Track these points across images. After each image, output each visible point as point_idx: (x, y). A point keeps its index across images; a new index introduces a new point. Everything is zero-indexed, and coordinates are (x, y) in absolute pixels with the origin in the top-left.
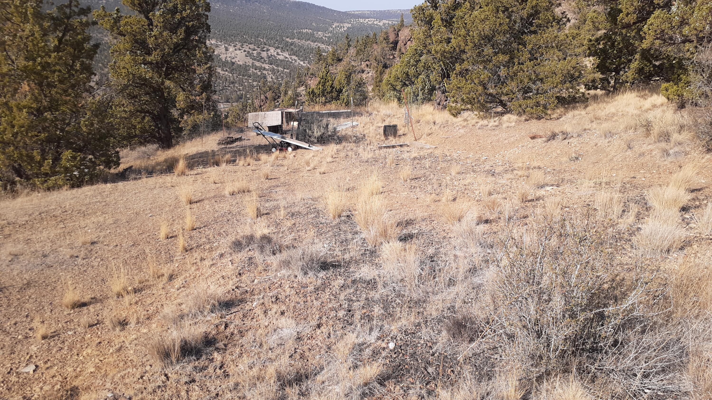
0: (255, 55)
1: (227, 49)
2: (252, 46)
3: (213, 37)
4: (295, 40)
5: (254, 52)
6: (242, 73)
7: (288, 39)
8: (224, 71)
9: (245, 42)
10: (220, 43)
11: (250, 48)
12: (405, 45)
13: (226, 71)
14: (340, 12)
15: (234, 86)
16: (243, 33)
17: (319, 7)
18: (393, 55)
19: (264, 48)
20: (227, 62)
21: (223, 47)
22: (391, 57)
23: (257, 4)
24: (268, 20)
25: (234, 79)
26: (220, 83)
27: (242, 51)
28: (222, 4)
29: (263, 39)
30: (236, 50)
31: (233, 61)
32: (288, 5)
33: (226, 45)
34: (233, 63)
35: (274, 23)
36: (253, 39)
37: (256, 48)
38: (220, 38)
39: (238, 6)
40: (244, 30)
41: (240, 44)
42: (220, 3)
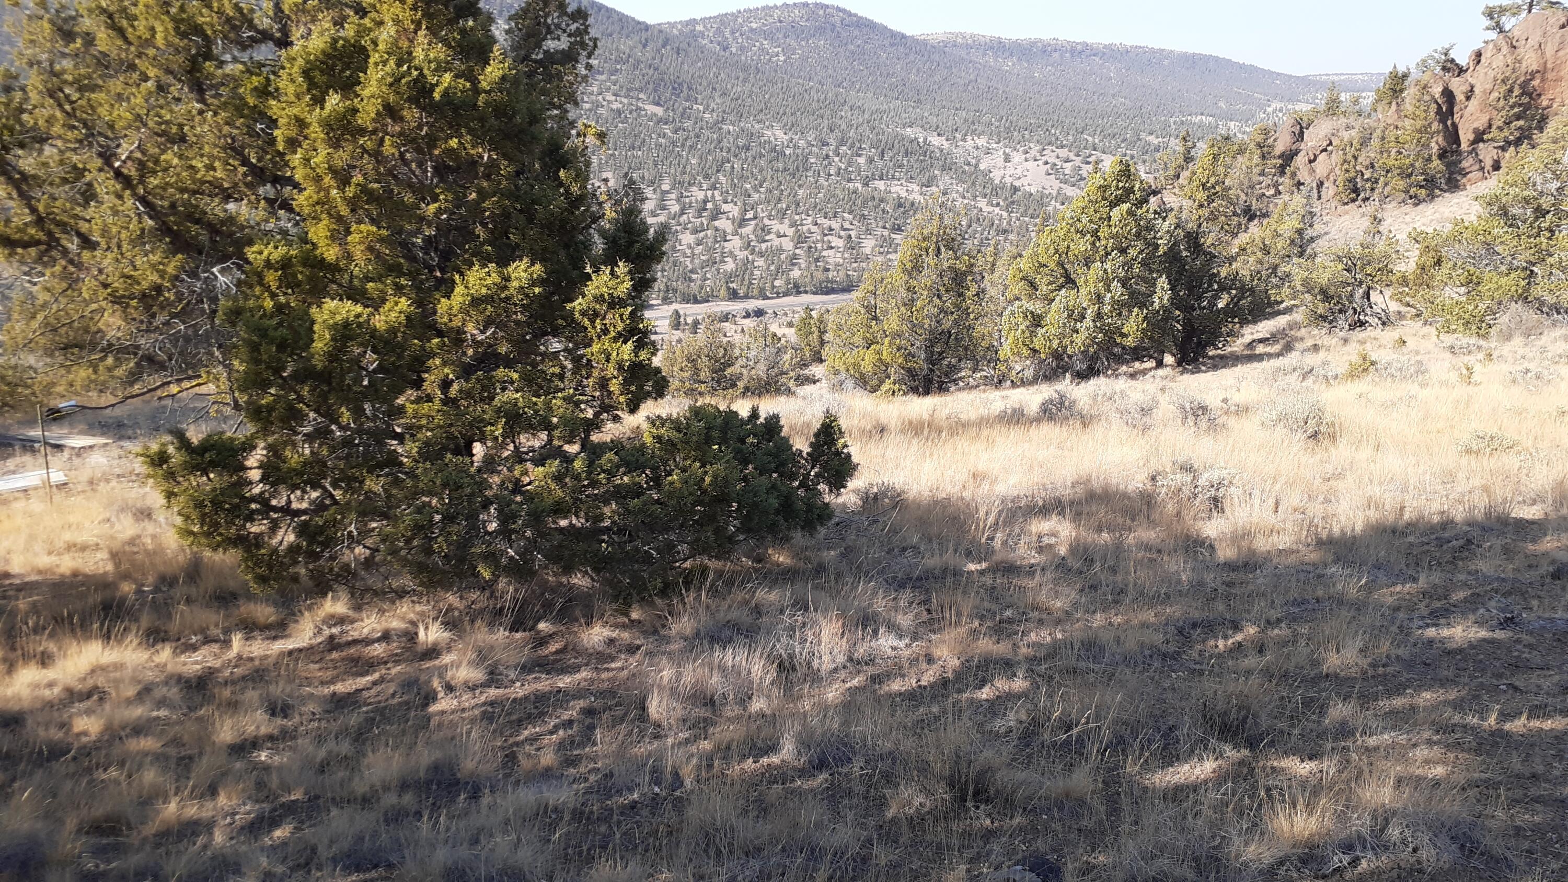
0: (1067, 171)
1: (1007, 159)
2: (1064, 153)
3: (983, 133)
4: (1169, 139)
5: (1066, 165)
6: (1030, 212)
7: (1151, 138)
8: (992, 205)
9: (1050, 144)
10: (995, 146)
11: (1058, 157)
12: (1310, 162)
13: (998, 205)
14: (1290, 76)
15: (1006, 239)
16: (1050, 124)
17: (1242, 66)
18: (1276, 185)
19: (1090, 156)
20: (1003, 186)
21: (1001, 152)
22: (1272, 192)
23: (1097, 59)
24: (1114, 96)
25: (1009, 223)
26: (976, 232)
27: (1040, 163)
28: (1019, 59)
29: (1093, 136)
30: (1026, 160)
31: (1017, 184)
32: (1166, 62)
33: (1007, 150)
34: (1016, 189)
35: (1127, 102)
36: (1070, 137)
37: (1072, 156)
38: (999, 134)
39: (1052, 65)
40: (1056, 118)
41: (1039, 147)
42: (1015, 59)
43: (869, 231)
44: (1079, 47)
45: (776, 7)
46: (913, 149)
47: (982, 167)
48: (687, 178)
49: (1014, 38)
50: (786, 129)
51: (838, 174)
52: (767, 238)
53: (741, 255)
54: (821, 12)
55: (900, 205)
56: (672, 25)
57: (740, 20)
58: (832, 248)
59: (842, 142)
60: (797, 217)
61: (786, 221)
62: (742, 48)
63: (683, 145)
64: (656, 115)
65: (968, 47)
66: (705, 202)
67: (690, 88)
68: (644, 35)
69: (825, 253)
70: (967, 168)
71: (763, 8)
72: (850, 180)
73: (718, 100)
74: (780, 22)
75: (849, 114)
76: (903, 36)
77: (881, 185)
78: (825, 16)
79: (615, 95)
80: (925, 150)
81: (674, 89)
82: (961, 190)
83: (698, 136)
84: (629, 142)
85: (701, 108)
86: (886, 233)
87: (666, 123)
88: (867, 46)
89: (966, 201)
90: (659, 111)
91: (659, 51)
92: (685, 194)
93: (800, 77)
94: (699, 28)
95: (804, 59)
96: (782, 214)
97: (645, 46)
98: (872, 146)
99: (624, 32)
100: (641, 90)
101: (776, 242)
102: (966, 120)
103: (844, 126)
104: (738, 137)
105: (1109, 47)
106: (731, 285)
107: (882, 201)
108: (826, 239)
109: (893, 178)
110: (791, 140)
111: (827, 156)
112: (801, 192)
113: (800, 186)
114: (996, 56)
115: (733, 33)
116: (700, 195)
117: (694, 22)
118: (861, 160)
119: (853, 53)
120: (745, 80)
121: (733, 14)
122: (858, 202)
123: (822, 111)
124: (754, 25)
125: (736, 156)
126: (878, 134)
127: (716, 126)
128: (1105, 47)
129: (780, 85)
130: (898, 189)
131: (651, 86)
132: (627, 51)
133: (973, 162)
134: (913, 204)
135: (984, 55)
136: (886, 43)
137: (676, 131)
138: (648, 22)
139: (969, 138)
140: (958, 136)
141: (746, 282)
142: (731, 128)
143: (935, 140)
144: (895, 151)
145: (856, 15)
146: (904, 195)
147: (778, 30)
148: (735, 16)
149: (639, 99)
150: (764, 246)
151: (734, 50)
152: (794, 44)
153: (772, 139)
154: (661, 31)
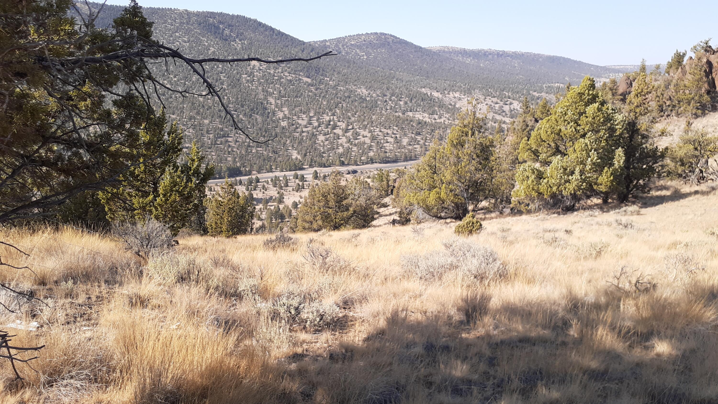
0: (496, 108)
2: (495, 100)
3: (458, 91)
4: (543, 94)
5: (496, 105)
7: (535, 94)
9: (489, 96)
10: (463, 97)
11: (492, 102)
14: (598, 66)
17: (575, 62)
19: (507, 101)
21: (466, 99)
23: (509, 58)
24: (517, 74)
27: (484, 104)
28: (473, 58)
29: (508, 92)
32: (541, 60)
35: (523, 77)
36: (498, 93)
37: (499, 101)
38: (465, 92)
39: (489, 61)
40: (491, 84)
41: (483, 97)
42: (471, 58)
43: (405, 135)
44: (501, 53)
45: (363, 34)
46: (424, 98)
47: (457, 106)
48: (321, 110)
49: (471, 49)
50: (367, 88)
51: (391, 109)
52: (358, 138)
53: (346, 145)
54: (383, 37)
55: (420, 123)
56: (315, 42)
57: (346, 40)
58: (388, 142)
59: (393, 95)
60: (372, 128)
61: (367, 130)
62: (347, 53)
63: (320, 96)
64: (307, 82)
65: (451, 53)
66: (330, 121)
67: (323, 70)
68: (303, 46)
69: (385, 145)
70: (450, 106)
71: (357, 35)
72: (396, 112)
73: (336, 76)
74: (365, 41)
75: (396, 82)
76: (421, 48)
77: (410, 114)
78: (385, 38)
79: (289, 73)
80: (431, 99)
81: (316, 70)
82: (447, 116)
83: (327, 92)
84: (295, 94)
85: (328, 79)
86: (413, 136)
87: (312, 86)
88: (404, 52)
89: (450, 122)
90: (309, 80)
91: (309, 53)
92: (321, 118)
93: (373, 66)
94: (328, 44)
95: (375, 58)
96: (365, 127)
97: (303, 51)
98: (406, 97)
99: (294, 45)
100: (301, 71)
101: (362, 139)
102: (449, 85)
103: (393, 87)
104: (345, 92)
105: (515, 53)
106: (341, 159)
107: (411, 121)
108: (385, 138)
109: (416, 111)
110: (369, 94)
111: (386, 101)
112: (374, 117)
113: (374, 114)
114: (463, 56)
115: (343, 46)
116: (328, 118)
117: (325, 41)
118: (402, 103)
119: (398, 55)
120: (349, 67)
121: (343, 38)
122: (401, 122)
123: (384, 81)
124: (353, 43)
125: (344, 101)
126: (409, 91)
127: (335, 87)
128: (513, 52)
129: (364, 69)
130: (419, 116)
131: (306, 69)
132: (295, 53)
133: (453, 104)
134: (425, 122)
135: (457, 56)
136: (413, 50)
137: (316, 90)
138: (305, 41)
139: (451, 93)
140: (446, 92)
141: (348, 158)
142: (342, 88)
143: (436, 94)
144: (417, 99)
145: (399, 38)
146: (421, 118)
147: (364, 45)
148: (344, 38)
149: (300, 75)
150: (356, 141)
151: (343, 54)
152: (371, 51)
153: (361, 93)
154: (310, 45)
